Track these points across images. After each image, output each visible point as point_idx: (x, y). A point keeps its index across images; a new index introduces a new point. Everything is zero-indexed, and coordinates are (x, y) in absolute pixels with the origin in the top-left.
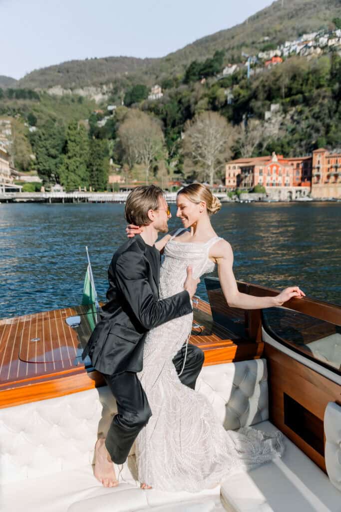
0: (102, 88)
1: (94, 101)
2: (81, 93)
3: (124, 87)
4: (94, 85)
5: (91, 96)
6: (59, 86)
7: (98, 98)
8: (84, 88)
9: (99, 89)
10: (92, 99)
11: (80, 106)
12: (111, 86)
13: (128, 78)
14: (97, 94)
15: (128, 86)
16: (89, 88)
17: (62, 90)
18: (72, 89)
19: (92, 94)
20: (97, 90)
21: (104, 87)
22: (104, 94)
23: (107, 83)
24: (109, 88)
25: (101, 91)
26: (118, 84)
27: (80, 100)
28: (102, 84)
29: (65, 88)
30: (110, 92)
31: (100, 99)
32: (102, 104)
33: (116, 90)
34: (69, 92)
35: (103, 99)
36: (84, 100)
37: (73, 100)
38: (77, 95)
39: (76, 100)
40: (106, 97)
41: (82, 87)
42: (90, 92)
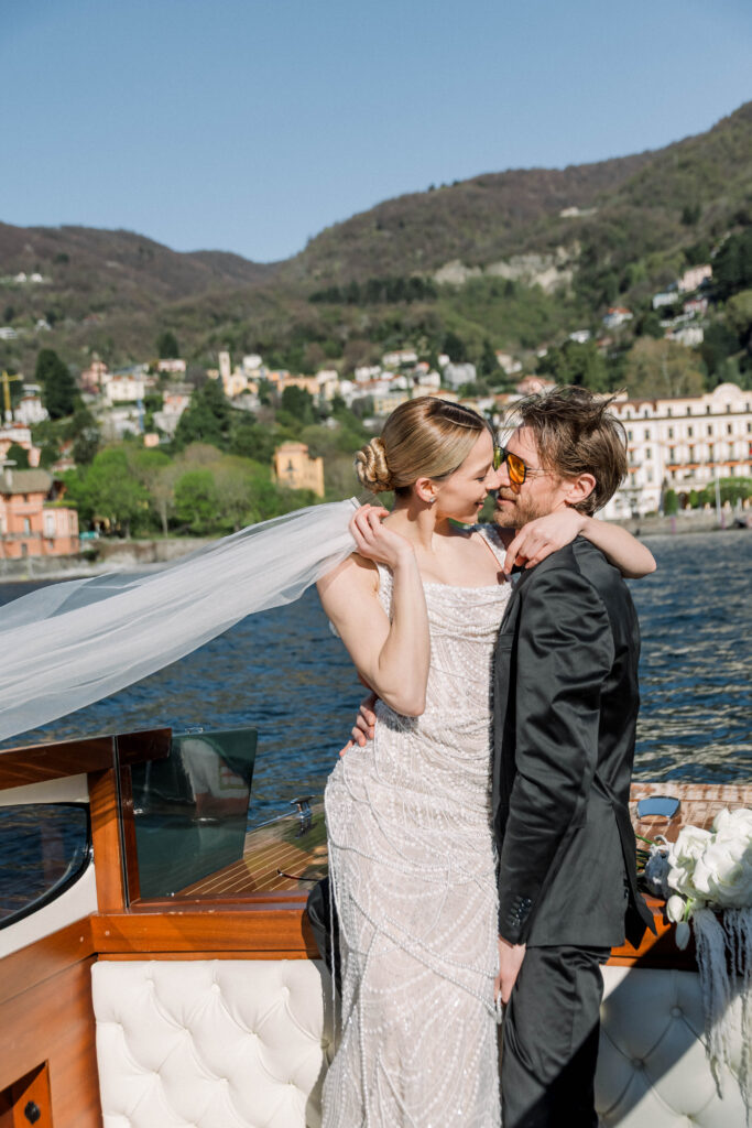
0: (555, 254)
1: (537, 288)
2: (505, 271)
3: (612, 247)
4: (532, 248)
5: (529, 278)
6: (457, 262)
7: (547, 279)
8: (513, 260)
9: (549, 258)
10: (532, 285)
11: (515, 305)
12: (578, 248)
13: (616, 222)
14: (541, 271)
15: (620, 241)
16: (525, 258)
17: (463, 269)
18: (482, 266)
19: (533, 272)
20: (543, 261)
21: (562, 253)
22: (561, 268)
23: (565, 241)
24: (573, 253)
25: (553, 262)
26: (595, 241)
27: (509, 288)
28: (553, 245)
29: (468, 265)
30: (575, 262)
31: (553, 283)
32: (560, 294)
33: (590, 256)
34: (476, 273)
35: (562, 282)
36: (517, 289)
37: (494, 293)
38: (496, 279)
39: (501, 291)
40: (568, 275)
41: (506, 259)
42: (527, 267)
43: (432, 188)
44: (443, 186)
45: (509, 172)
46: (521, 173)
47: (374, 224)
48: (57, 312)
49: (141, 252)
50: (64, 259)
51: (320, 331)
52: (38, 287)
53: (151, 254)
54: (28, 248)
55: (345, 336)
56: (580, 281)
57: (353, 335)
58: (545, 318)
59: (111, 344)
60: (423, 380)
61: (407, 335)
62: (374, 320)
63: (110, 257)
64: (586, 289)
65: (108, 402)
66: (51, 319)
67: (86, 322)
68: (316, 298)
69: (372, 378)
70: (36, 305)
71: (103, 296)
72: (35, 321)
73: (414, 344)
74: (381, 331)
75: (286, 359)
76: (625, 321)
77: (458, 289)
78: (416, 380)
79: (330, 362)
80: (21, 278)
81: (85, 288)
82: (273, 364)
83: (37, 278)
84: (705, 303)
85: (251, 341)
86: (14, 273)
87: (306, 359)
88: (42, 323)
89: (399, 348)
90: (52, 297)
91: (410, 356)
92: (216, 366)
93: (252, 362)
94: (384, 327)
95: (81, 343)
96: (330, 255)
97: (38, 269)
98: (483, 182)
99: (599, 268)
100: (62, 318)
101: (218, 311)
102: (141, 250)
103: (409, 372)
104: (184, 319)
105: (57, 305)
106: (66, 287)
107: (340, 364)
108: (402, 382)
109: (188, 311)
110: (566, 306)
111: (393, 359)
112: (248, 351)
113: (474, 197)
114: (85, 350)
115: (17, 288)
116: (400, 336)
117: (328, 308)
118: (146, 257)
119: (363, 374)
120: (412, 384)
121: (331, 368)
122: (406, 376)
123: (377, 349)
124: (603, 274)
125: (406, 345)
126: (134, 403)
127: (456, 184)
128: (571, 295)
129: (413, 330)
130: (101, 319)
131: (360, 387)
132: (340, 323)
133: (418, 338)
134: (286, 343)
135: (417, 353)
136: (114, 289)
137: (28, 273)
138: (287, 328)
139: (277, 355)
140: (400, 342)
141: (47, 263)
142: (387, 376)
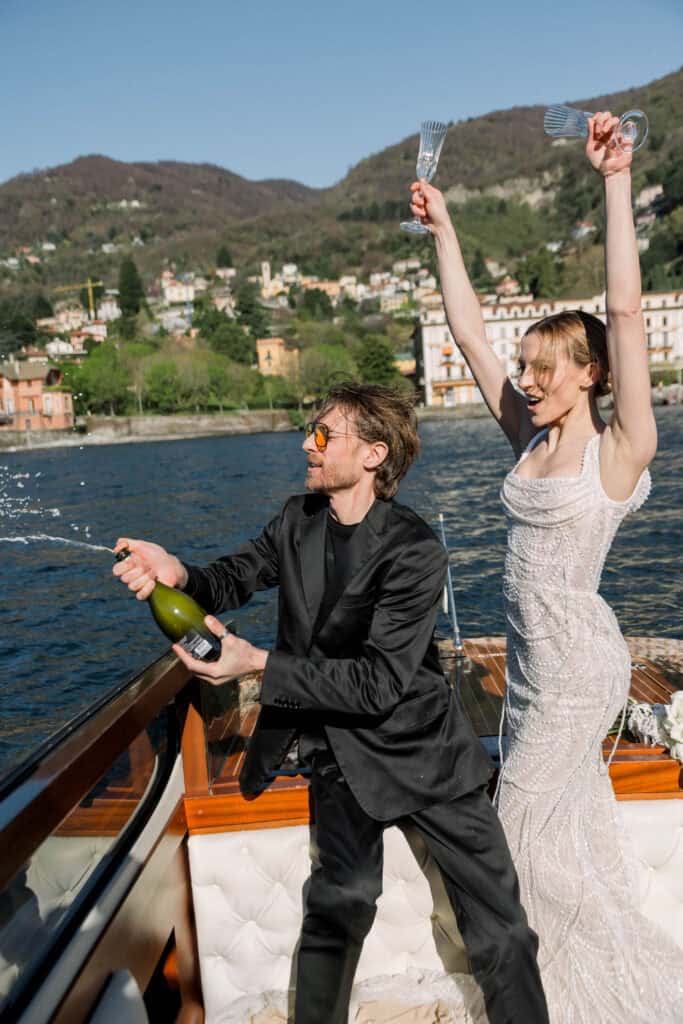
0: (541, 177)
1: (526, 206)
2: (500, 193)
4: (523, 173)
5: (519, 198)
6: (460, 186)
7: (534, 199)
8: (506, 183)
9: (536, 181)
10: (521, 203)
11: (506, 220)
12: (560, 172)
14: (529, 192)
16: (516, 181)
17: (465, 191)
18: (481, 189)
19: (523, 192)
20: (531, 184)
21: (547, 177)
22: (546, 189)
23: (550, 166)
24: (556, 176)
25: (540, 184)
26: (574, 165)
27: (502, 206)
28: (540, 169)
29: (470, 188)
30: (559, 184)
31: (539, 201)
32: (545, 211)
33: (571, 179)
34: (476, 194)
35: (546, 201)
36: (508, 207)
37: (489, 211)
38: (492, 199)
39: (495, 209)
40: (552, 195)
41: (501, 182)
42: (518, 189)
43: (451, 124)
44: (460, 122)
45: (515, 109)
46: (525, 110)
47: (402, 155)
48: (149, 231)
49: (219, 181)
50: (158, 188)
51: (345, 243)
52: (136, 211)
53: (228, 183)
54: (131, 180)
55: (364, 248)
56: (561, 200)
57: (371, 247)
58: (530, 231)
59: (186, 256)
60: (422, 284)
61: (413, 247)
62: (389, 235)
63: (197, 186)
64: (565, 206)
65: (166, 303)
66: (144, 237)
67: (171, 239)
68: (344, 217)
69: (383, 281)
70: (133, 226)
71: (184, 216)
72: (132, 238)
73: (419, 253)
74: (394, 243)
75: (317, 267)
76: (591, 233)
77: (460, 208)
78: (417, 284)
79: (352, 269)
80: (124, 204)
81: (172, 211)
82: (306, 272)
83: (135, 204)
84: (653, 216)
85: (290, 253)
86: (119, 200)
87: (332, 267)
88: (137, 240)
89: (406, 257)
90: (145, 219)
91: (415, 264)
92: (260, 273)
93: (290, 269)
94: (397, 240)
95: (162, 256)
96: (366, 181)
97: (136, 197)
98: (493, 118)
99: (577, 189)
100: (153, 235)
101: (271, 229)
102: (220, 180)
103: (413, 277)
104: (244, 235)
105: (149, 225)
106: (158, 211)
107: (359, 270)
108: (406, 285)
109: (248, 229)
110: (549, 220)
111: (401, 266)
112: (287, 261)
113: (483, 131)
114: (166, 261)
115: (119, 212)
116: (406, 247)
117: (353, 224)
118: (224, 185)
119: (376, 278)
120: (414, 286)
121: (350, 275)
122: (409, 280)
123: (389, 258)
124: (580, 194)
125: (412, 255)
126: (183, 304)
127: (470, 120)
128: (553, 211)
129: (418, 242)
130: (181, 237)
131: (372, 289)
132: (361, 237)
133: (422, 249)
134: (319, 254)
135: (421, 261)
136: (194, 212)
137: (129, 200)
138: (318, 241)
139: (310, 264)
140: (408, 252)
141: (144, 193)
142: (395, 280)
